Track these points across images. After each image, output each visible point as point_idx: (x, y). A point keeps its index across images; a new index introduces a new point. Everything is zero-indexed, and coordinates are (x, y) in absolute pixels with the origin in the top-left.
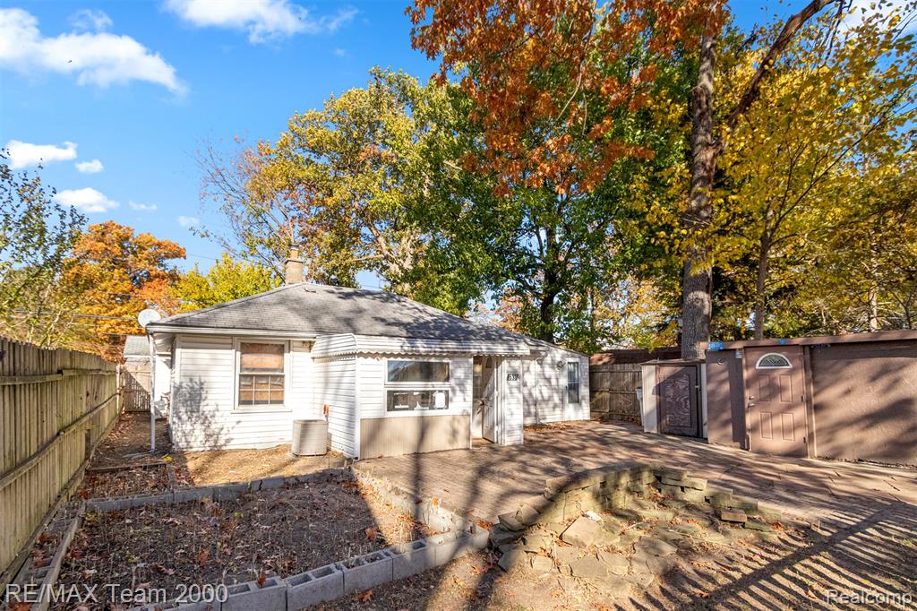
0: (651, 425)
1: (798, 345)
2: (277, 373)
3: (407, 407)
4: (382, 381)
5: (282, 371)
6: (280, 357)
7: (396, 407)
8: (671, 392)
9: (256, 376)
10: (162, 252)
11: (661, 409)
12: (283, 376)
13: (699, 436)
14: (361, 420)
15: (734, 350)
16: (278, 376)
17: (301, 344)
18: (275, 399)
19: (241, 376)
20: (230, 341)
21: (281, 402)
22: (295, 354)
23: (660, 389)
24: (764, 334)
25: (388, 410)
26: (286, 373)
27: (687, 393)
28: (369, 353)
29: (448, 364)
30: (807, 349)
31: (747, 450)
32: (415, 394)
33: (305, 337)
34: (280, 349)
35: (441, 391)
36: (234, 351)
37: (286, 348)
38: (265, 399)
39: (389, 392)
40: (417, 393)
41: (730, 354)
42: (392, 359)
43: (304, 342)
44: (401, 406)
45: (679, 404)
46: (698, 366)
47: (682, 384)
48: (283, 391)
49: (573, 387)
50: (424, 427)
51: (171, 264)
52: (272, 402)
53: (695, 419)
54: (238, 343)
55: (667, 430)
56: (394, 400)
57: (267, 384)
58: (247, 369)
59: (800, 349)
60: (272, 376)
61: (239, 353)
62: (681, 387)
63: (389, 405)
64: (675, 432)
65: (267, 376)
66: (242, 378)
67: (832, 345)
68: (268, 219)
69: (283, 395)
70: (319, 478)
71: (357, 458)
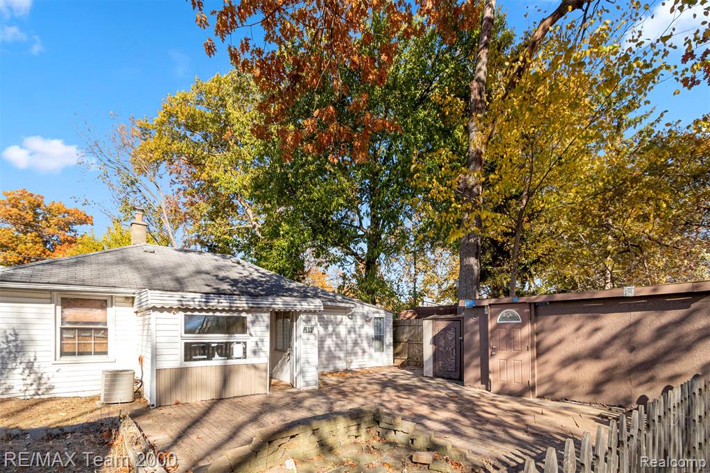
0: (428, 368)
1: (525, 303)
2: (100, 326)
3: (206, 357)
4: (178, 334)
5: (106, 324)
6: (104, 312)
7: (194, 357)
8: (442, 343)
9: (79, 329)
10: (71, 219)
11: (435, 356)
12: (106, 330)
13: (460, 380)
14: (157, 370)
15: (484, 307)
16: (101, 329)
17: (123, 300)
18: (99, 350)
19: (62, 329)
20: (49, 296)
21: (106, 353)
22: (118, 308)
23: (435, 340)
24: (516, 294)
25: (185, 361)
26: (109, 326)
27: (454, 343)
28: (163, 307)
29: (246, 318)
30: (533, 306)
31: (490, 391)
32: (213, 345)
33: (129, 293)
34: (103, 304)
35: (238, 343)
36: (53, 305)
37: (109, 303)
38: (89, 350)
39: (185, 343)
40: (216, 345)
41: (480, 310)
42: (189, 313)
43: (127, 298)
44: (199, 357)
45: (448, 352)
46: (462, 320)
47: (450, 336)
48: (107, 343)
49: (379, 338)
50: (226, 376)
51: (80, 229)
52: (96, 353)
53: (458, 366)
54: (57, 297)
55: (440, 374)
56: (192, 351)
57: (91, 336)
58: (69, 323)
59: (528, 306)
60: (95, 329)
61: (59, 308)
62: (450, 338)
63: (186, 355)
64: (445, 376)
65: (91, 329)
66: (64, 331)
67: (551, 302)
68: (141, 188)
69: (107, 347)
70: (88, 428)
71: (153, 405)
